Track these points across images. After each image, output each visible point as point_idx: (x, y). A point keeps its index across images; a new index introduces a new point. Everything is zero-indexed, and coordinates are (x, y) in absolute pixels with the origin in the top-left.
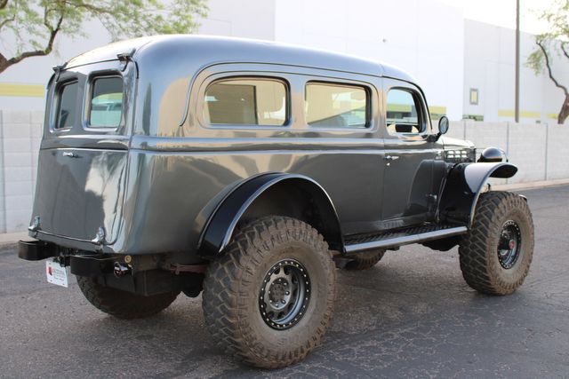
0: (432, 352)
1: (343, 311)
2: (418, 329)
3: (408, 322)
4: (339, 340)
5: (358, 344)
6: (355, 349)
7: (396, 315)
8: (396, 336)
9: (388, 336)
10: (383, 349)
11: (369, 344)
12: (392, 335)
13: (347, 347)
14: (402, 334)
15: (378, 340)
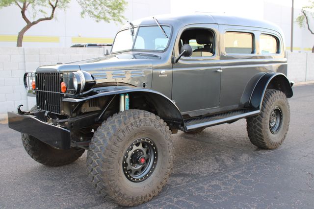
0: (252, 189)
1: (199, 159)
2: (243, 172)
3: (237, 167)
4: (196, 180)
5: (207, 183)
6: (205, 187)
7: (230, 163)
8: (230, 178)
9: (225, 177)
10: (222, 187)
11: (213, 183)
12: (227, 176)
13: (201, 185)
14: (233, 176)
15: (219, 180)
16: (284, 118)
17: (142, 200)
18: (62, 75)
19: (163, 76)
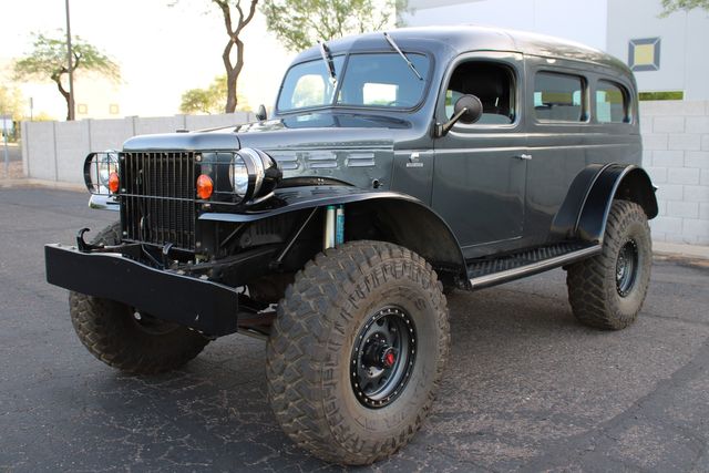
16: (641, 258)
17: (374, 452)
18: (199, 158)
19: (415, 165)
